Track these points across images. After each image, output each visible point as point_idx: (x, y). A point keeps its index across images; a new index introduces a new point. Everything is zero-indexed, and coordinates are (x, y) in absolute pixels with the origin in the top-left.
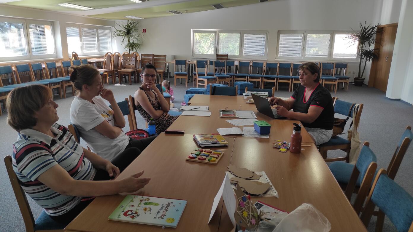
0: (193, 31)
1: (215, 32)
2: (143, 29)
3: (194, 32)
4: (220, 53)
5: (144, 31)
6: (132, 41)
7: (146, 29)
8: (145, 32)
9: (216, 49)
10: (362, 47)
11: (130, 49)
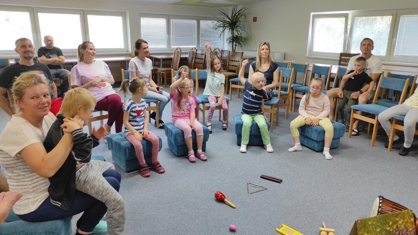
0: (313, 15)
1: (346, 16)
2: (254, 18)
3: (314, 17)
5: (255, 19)
6: (236, 33)
7: (256, 17)
8: (256, 21)
9: (347, 45)
11: (234, 43)
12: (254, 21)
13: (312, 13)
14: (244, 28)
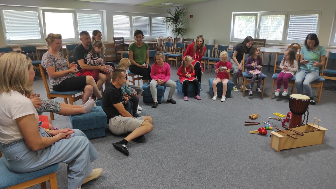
0: (234, 14)
1: (256, 15)
6: (178, 27)
7: (192, 15)
8: (192, 18)
11: (177, 33)
14: (184, 22)
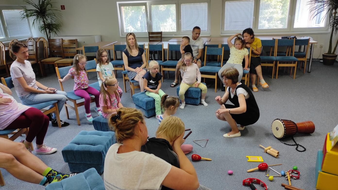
0: (119, 4)
2: (61, 6)
3: (121, 5)
4: (155, 30)
5: (63, 7)
7: (64, 6)
8: (64, 9)
9: (149, 26)
10: (336, 13)
11: (48, 31)
12: (62, 9)
13: (118, 3)
14: (55, 16)
